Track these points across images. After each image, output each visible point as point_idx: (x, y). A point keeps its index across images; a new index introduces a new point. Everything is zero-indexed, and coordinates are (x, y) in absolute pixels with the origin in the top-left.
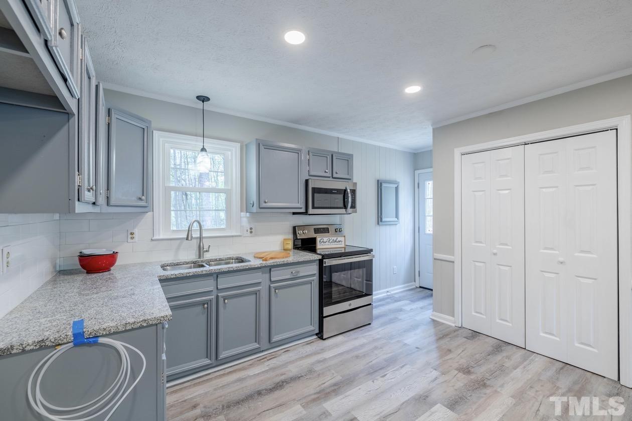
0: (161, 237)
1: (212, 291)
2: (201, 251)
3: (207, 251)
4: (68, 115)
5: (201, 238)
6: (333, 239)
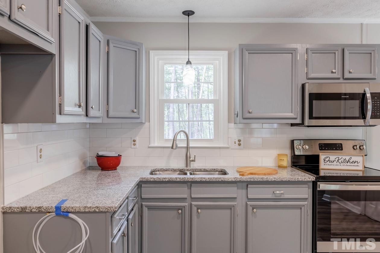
0: (156, 145)
1: (186, 198)
2: (188, 160)
3: (193, 161)
4: (52, 55)
5: (187, 148)
6: (344, 157)
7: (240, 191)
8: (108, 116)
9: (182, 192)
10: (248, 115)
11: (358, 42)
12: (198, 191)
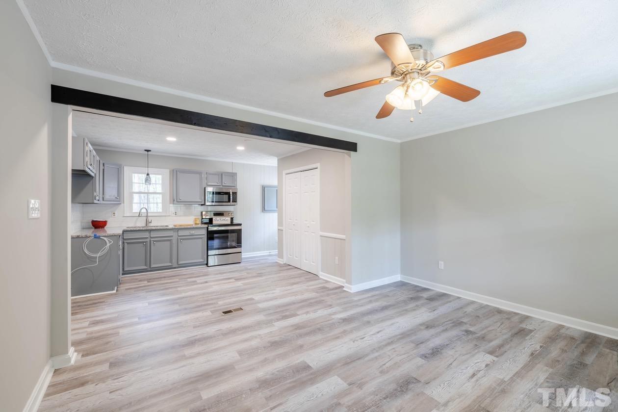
0: (128, 215)
1: (148, 238)
2: (147, 222)
3: (150, 223)
4: (93, 177)
5: (147, 216)
6: (223, 218)
7: (175, 233)
8: (103, 200)
9: (146, 235)
10: (179, 201)
11: (231, 171)
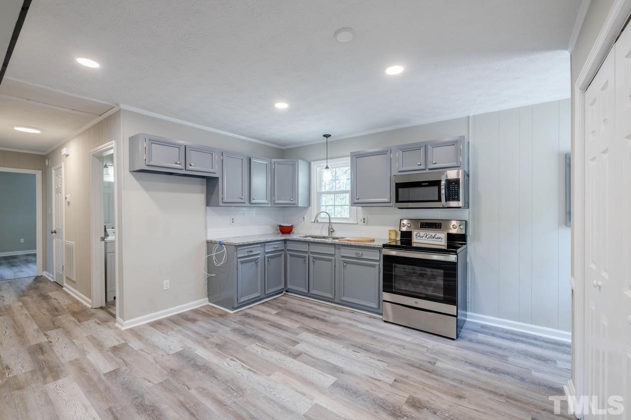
1: (307, 252)
3: (332, 232)
5: (330, 223)
6: (431, 234)
7: (336, 250)
8: (274, 203)
9: (304, 248)
12: (314, 249)
